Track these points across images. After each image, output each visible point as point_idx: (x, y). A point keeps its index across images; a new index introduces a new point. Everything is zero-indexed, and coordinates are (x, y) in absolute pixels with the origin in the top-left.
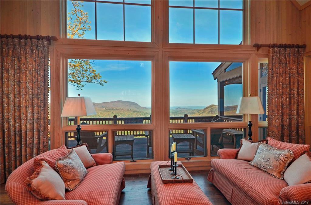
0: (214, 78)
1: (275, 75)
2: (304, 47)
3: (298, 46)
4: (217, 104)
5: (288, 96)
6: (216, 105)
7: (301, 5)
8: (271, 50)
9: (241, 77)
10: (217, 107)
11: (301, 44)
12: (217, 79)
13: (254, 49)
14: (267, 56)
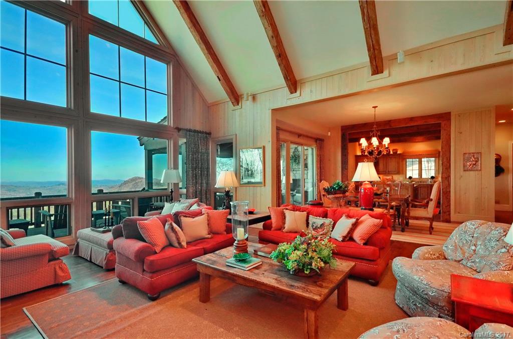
0: (140, 144)
1: (190, 153)
2: (210, 134)
3: (206, 133)
4: (144, 177)
5: (200, 169)
6: (142, 178)
7: (209, 102)
8: (188, 133)
9: (166, 148)
10: (144, 180)
11: (208, 132)
12: (143, 146)
13: (176, 130)
14: (185, 137)
